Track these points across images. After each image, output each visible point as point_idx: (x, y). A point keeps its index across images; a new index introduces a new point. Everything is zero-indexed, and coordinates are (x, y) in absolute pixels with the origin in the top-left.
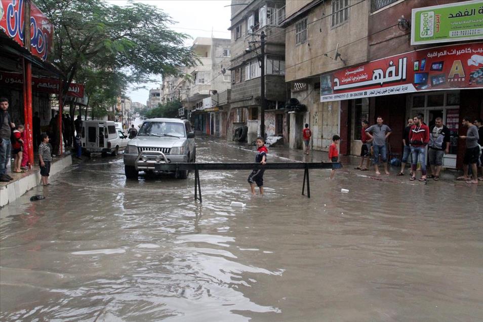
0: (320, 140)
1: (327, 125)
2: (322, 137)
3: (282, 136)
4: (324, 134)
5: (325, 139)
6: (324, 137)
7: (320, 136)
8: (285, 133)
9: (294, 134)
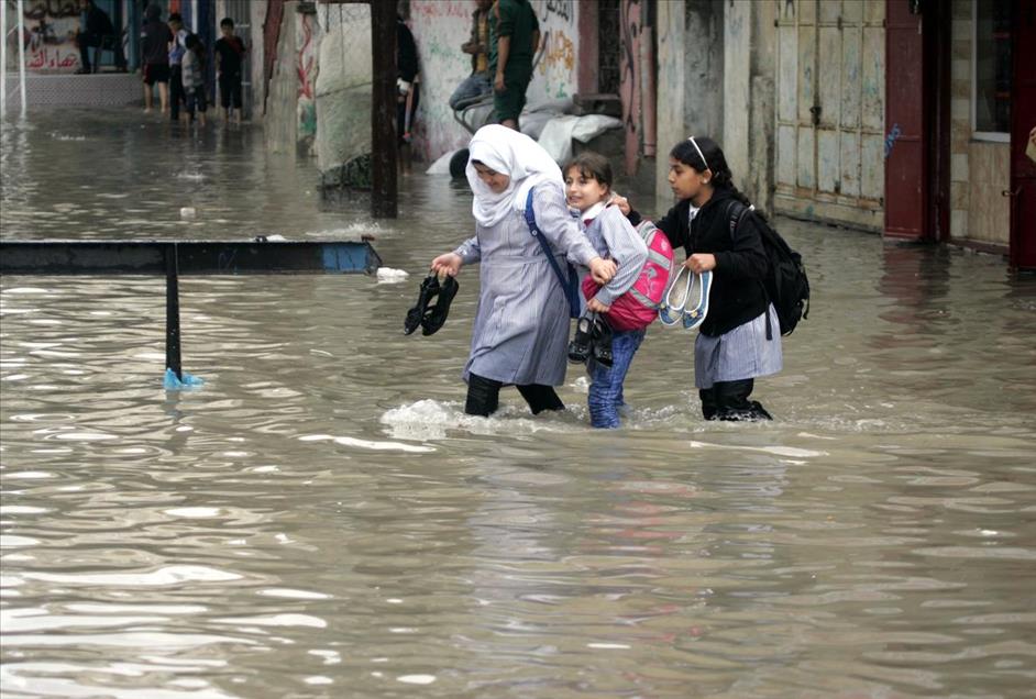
0: (808, 133)
1: (840, 24)
2: (816, 111)
3: (614, 109)
4: (825, 90)
5: (832, 128)
6: (826, 115)
7: (807, 116)
8: (631, 92)
9: (680, 92)
